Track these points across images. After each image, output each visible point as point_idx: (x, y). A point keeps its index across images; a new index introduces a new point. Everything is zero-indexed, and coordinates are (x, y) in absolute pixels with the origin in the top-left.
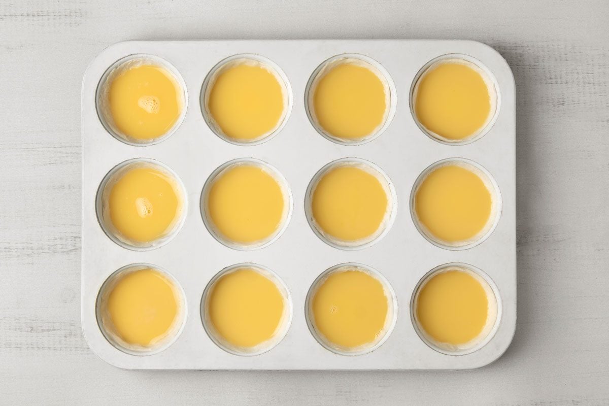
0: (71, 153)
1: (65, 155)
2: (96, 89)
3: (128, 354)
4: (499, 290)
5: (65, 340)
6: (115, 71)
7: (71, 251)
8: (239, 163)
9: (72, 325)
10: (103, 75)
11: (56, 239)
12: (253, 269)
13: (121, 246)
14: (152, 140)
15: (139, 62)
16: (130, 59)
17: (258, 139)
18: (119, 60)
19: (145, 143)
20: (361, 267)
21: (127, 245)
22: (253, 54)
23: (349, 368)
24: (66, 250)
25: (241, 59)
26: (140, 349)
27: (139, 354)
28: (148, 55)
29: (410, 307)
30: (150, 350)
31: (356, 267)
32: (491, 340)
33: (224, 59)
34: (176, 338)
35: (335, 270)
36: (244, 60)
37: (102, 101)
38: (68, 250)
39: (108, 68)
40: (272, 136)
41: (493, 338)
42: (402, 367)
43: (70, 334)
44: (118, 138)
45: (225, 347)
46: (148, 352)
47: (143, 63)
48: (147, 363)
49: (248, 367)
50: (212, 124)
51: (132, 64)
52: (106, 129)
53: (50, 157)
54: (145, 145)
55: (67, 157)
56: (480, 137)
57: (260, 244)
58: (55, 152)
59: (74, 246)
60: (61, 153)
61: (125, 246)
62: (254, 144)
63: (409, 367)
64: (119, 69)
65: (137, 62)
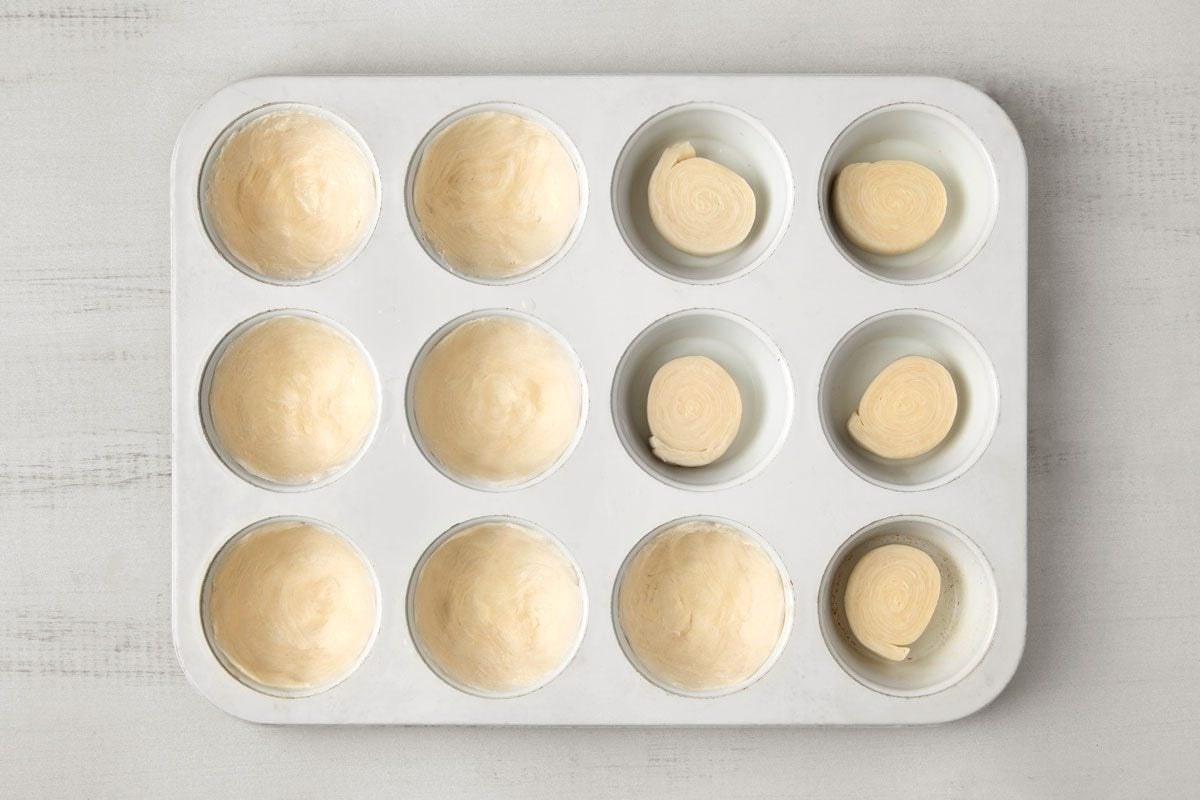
0: (128, 289)
1: (116, 293)
2: (199, 172)
3: (265, 693)
4: (993, 570)
5: (117, 657)
6: (236, 136)
7: (128, 482)
8: (483, 319)
9: (130, 627)
10: (213, 145)
11: (97, 458)
12: (509, 527)
13: (250, 483)
14: (309, 274)
15: (285, 117)
16: (267, 113)
17: (520, 272)
18: (244, 115)
19: (296, 280)
20: (723, 524)
21: (263, 480)
22: (509, 103)
23: (699, 723)
24: (118, 480)
25: (486, 113)
26: (290, 685)
27: (284, 694)
28: (302, 105)
29: (818, 602)
30: (307, 685)
31: (713, 523)
32: (978, 665)
33: (452, 114)
34: (359, 662)
35: (670, 530)
36: (492, 114)
37: (211, 196)
38: (122, 479)
39: (224, 131)
40: (547, 267)
41: (981, 662)
42: (801, 719)
43: (127, 645)
44: (242, 269)
45: (457, 681)
46: (304, 689)
47: (292, 120)
48: (301, 712)
49: (500, 720)
50: (428, 240)
51: (271, 122)
52: (220, 252)
53: (86, 297)
54: (298, 283)
55: (119, 297)
56: (958, 267)
57: (524, 479)
58: (96, 288)
59: (134, 472)
60: (107, 288)
61: (257, 483)
62: (514, 281)
63: (814, 718)
64: (246, 131)
65: (281, 119)
